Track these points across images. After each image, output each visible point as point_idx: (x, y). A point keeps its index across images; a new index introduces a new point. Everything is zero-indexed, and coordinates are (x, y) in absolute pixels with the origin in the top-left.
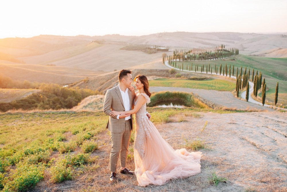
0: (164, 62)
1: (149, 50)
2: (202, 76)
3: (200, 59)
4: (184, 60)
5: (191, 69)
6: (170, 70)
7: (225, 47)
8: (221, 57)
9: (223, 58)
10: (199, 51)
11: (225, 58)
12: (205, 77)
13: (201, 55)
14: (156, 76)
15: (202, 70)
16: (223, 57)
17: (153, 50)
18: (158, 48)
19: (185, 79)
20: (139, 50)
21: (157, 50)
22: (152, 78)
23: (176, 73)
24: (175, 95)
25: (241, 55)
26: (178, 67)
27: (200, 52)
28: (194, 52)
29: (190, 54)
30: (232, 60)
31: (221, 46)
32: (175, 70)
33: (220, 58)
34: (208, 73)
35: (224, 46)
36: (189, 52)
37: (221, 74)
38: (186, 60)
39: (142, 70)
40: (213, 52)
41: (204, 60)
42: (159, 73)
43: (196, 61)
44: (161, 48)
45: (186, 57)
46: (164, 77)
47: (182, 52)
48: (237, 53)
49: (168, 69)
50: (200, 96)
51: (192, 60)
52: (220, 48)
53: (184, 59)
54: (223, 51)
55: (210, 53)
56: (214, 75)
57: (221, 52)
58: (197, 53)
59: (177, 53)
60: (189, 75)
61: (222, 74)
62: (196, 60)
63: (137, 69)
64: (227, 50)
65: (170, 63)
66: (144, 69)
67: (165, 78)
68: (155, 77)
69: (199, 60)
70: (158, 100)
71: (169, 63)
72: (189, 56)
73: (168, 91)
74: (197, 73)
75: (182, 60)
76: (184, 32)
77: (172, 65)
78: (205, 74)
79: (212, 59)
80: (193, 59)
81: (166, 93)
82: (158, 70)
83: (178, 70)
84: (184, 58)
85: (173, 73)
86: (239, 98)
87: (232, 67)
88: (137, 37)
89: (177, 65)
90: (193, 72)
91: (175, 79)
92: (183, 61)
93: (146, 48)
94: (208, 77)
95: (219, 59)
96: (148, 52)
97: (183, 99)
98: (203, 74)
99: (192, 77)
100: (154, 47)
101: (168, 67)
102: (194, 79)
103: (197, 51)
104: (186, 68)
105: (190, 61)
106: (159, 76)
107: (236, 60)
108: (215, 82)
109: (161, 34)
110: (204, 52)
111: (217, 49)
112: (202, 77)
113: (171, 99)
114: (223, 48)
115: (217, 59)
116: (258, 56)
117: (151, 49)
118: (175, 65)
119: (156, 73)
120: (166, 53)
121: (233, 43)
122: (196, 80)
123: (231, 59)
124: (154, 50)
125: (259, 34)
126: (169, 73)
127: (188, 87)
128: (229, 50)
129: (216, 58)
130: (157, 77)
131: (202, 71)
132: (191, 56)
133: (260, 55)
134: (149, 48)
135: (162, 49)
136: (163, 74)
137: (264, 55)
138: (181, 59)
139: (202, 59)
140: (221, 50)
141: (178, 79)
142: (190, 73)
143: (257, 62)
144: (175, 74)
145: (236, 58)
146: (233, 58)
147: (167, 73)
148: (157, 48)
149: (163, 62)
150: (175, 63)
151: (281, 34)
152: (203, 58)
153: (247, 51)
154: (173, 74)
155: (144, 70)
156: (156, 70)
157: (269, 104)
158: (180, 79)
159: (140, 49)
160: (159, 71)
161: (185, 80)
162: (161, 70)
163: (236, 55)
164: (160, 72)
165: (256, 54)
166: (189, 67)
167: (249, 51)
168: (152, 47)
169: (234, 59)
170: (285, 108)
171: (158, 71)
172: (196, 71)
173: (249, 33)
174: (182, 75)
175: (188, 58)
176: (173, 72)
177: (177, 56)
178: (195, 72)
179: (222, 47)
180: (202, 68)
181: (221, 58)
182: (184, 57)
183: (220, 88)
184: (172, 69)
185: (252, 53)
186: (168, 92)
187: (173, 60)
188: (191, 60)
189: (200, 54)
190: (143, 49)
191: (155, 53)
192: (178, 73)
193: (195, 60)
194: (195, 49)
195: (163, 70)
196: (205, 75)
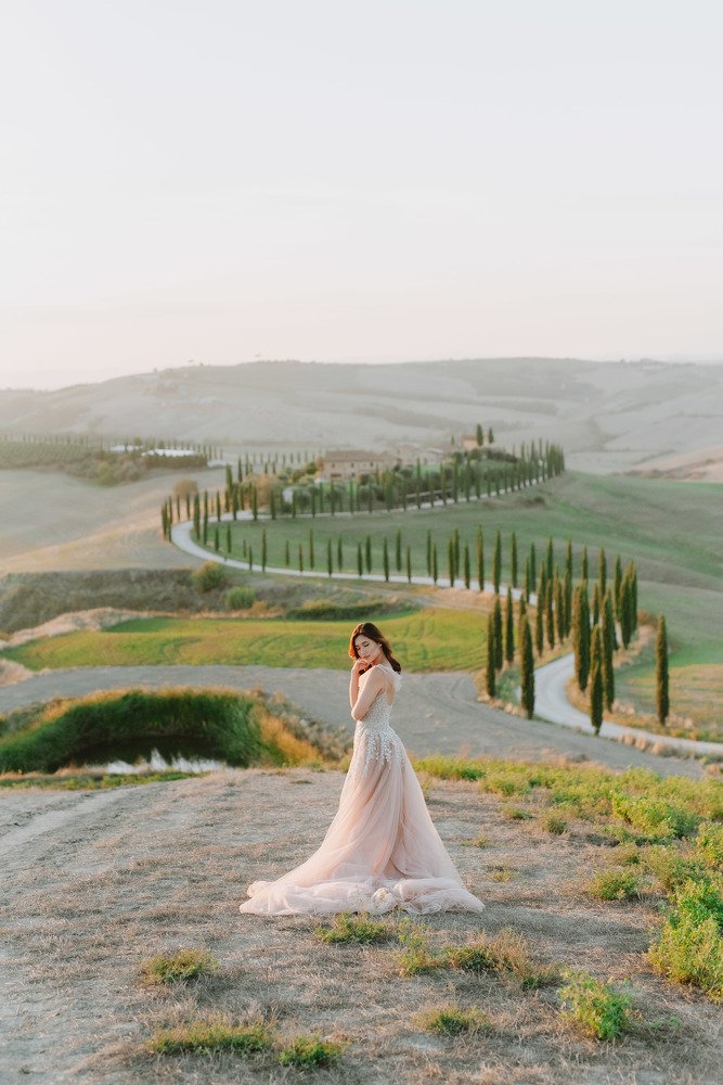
0: (167, 532)
1: (103, 465)
2: (360, 597)
3: (363, 506)
4: (278, 516)
5: (306, 561)
6: (198, 570)
7: (495, 435)
8: (473, 490)
9: (484, 496)
10: (361, 465)
11: (494, 494)
12: (376, 601)
13: (367, 487)
14: (114, 607)
15: (364, 563)
16: (483, 489)
17: (125, 466)
18: (151, 453)
19: (269, 615)
20: (47, 464)
21: (144, 464)
22: (93, 617)
23: (231, 586)
24: (172, 707)
25: (573, 478)
26: (241, 552)
27: (364, 468)
28: (337, 470)
29: (312, 481)
30: (529, 503)
31: (474, 433)
32: (223, 567)
33: (468, 496)
34: (392, 578)
35: (491, 432)
36: (312, 470)
37: (457, 582)
38: (290, 516)
39: (45, 577)
40: (433, 465)
41: (385, 511)
42: (138, 592)
43: (342, 519)
44: (170, 452)
45: (288, 495)
46: (160, 614)
47: (274, 471)
48: (555, 462)
49: (187, 565)
50: (296, 705)
51: (322, 511)
52: (471, 445)
53: (279, 508)
54: (484, 457)
55: (415, 473)
56: (424, 586)
57: (473, 462)
58: (349, 475)
59: (244, 480)
60: (298, 591)
61: (460, 583)
62: (341, 510)
63: (20, 575)
64: (509, 451)
65: (201, 534)
66: (57, 570)
67: (167, 618)
68: (112, 615)
69: (355, 513)
70: (78, 737)
71: (195, 534)
72: (306, 493)
73: (136, 688)
74: (335, 580)
75: (270, 517)
76: (296, 364)
77: (211, 543)
78: (376, 584)
79: (426, 505)
80: (327, 506)
81: (126, 698)
82: (133, 576)
83: (243, 570)
84: (278, 505)
85: (214, 587)
86: (499, 703)
89: (237, 541)
90: (315, 578)
91: (220, 619)
92: (274, 518)
93: (88, 455)
94: (392, 598)
95: (464, 500)
96: (94, 476)
97: (214, 726)
98: (366, 582)
99: (309, 604)
100: (130, 448)
101: (191, 555)
102: (317, 615)
103: (348, 465)
104: (284, 558)
105: (310, 516)
106: (137, 605)
107: (548, 501)
108: (422, 623)
109: (170, 373)
110: (382, 467)
111: (453, 451)
112: (360, 604)
113: (150, 729)
114: (486, 443)
115: (450, 501)
116: (670, 474)
117: (112, 458)
118: (223, 541)
119: (122, 589)
120: (194, 477)
121: (550, 411)
122: (327, 620)
123: (525, 497)
124: (131, 463)
125: (676, 366)
126: (193, 588)
127: (256, 660)
128: (518, 455)
129: (449, 496)
130: (125, 611)
131: (365, 570)
132: (316, 492)
133: (680, 469)
134: (102, 456)
135: (171, 457)
136: (161, 597)
137: (701, 469)
138: (261, 510)
139: (376, 503)
140: (476, 455)
141: (236, 619)
142: (301, 582)
143: (655, 506)
144: (222, 589)
145: (550, 494)
146: (533, 495)
147: (184, 588)
148: (143, 454)
149: (161, 531)
150: (223, 533)
152: (381, 498)
153: (618, 451)
154: (214, 592)
155: (56, 575)
156: (124, 576)
157: (637, 722)
158: (245, 614)
159: (54, 461)
160: (140, 580)
161: (269, 619)
162: (151, 576)
163: (550, 476)
164: (144, 584)
165: (663, 464)
166: (294, 553)
167: (627, 450)
168: (120, 448)
169: (539, 501)
170: (699, 739)
171: (133, 579)
172: (330, 572)
173: (628, 361)
174: (259, 596)
175: (302, 501)
176: (214, 582)
177: (238, 495)
178: (326, 575)
179: (480, 440)
180: (364, 552)
181: (473, 498)
182: (277, 500)
183: (430, 655)
184: (207, 568)
185: (644, 460)
186: (136, 694)
187: (219, 515)
188: (318, 515)
189: (365, 480)
190: (71, 462)
191: (136, 478)
192: (238, 585)
193: (337, 514)
194: (337, 457)
195: (163, 572)
196: (378, 592)
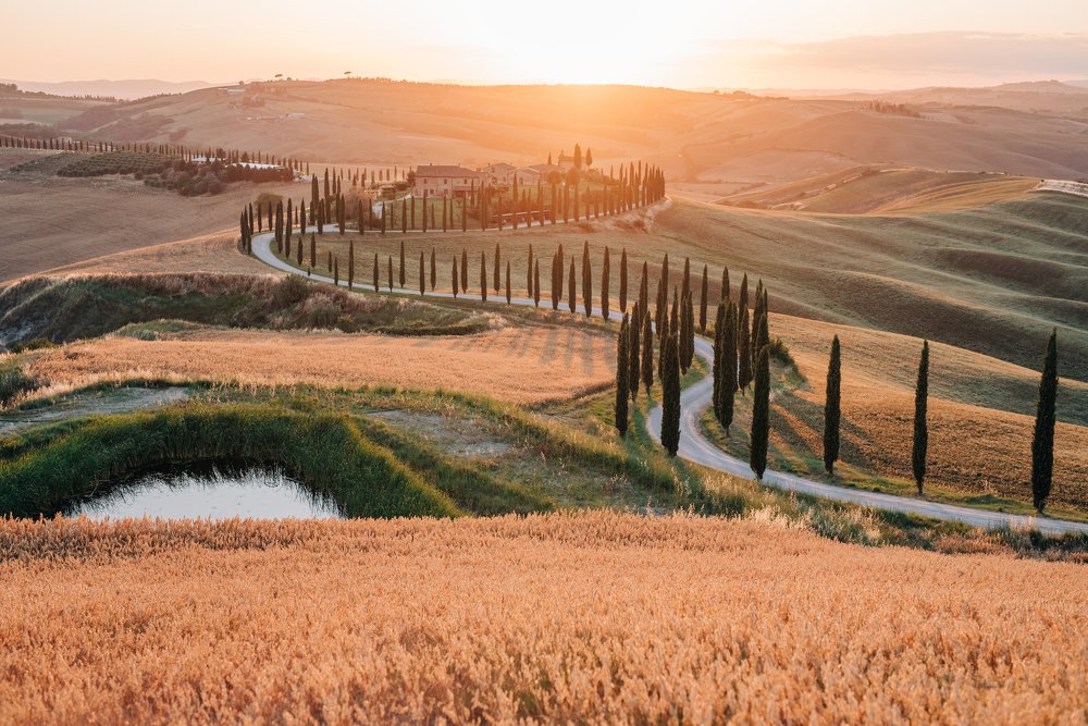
0: (246, 244)
4: (366, 231)
5: (396, 277)
8: (571, 212)
9: (583, 218)
10: (455, 181)
13: (460, 204)
16: (581, 211)
18: (234, 165)
26: (326, 266)
27: (458, 184)
28: (429, 187)
29: (402, 197)
30: (626, 227)
31: (572, 154)
32: (307, 280)
33: (566, 218)
34: (489, 298)
35: (589, 154)
37: (561, 303)
38: (379, 231)
41: (480, 230)
44: (253, 165)
45: (377, 210)
48: (656, 189)
51: (413, 228)
52: (569, 167)
53: (367, 223)
54: (583, 180)
55: (511, 192)
56: (522, 306)
57: (571, 184)
58: (442, 192)
61: (564, 305)
62: (434, 227)
64: (606, 174)
65: (283, 247)
69: (449, 230)
71: (277, 246)
72: (397, 208)
74: (428, 298)
75: (357, 231)
77: (293, 256)
78: (473, 303)
79: (523, 225)
80: (419, 222)
83: (327, 285)
84: (366, 220)
87: (615, 260)
88: (122, 103)
90: (403, 295)
92: (362, 233)
93: (167, 164)
95: (562, 221)
96: (174, 186)
99: (401, 323)
100: (213, 160)
101: (272, 268)
102: (408, 334)
103: (440, 181)
105: (401, 232)
107: (648, 226)
109: (257, 86)
110: (477, 185)
111: (550, 171)
112: (456, 324)
114: (584, 165)
115: (547, 222)
118: (307, 254)
123: (622, 220)
124: (211, 174)
128: (616, 176)
129: (546, 217)
134: (182, 166)
135: (256, 170)
138: (348, 224)
139: (471, 222)
140: (573, 176)
142: (392, 299)
145: (648, 219)
146: (632, 219)
148: (225, 166)
149: (239, 242)
150: (307, 244)
151: (871, 99)
152: (475, 217)
153: (709, 182)
159: (130, 170)
163: (648, 200)
166: (383, 269)
167: (719, 182)
168: (201, 159)
169: (638, 225)
172: (423, 289)
173: (722, 92)
174: (345, 310)
175: (392, 217)
178: (417, 292)
179: (578, 161)
181: (571, 220)
182: (366, 214)
187: (303, 228)
188: (409, 232)
189: (458, 196)
190: (150, 172)
193: (430, 232)
194: (430, 172)
